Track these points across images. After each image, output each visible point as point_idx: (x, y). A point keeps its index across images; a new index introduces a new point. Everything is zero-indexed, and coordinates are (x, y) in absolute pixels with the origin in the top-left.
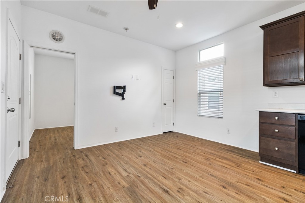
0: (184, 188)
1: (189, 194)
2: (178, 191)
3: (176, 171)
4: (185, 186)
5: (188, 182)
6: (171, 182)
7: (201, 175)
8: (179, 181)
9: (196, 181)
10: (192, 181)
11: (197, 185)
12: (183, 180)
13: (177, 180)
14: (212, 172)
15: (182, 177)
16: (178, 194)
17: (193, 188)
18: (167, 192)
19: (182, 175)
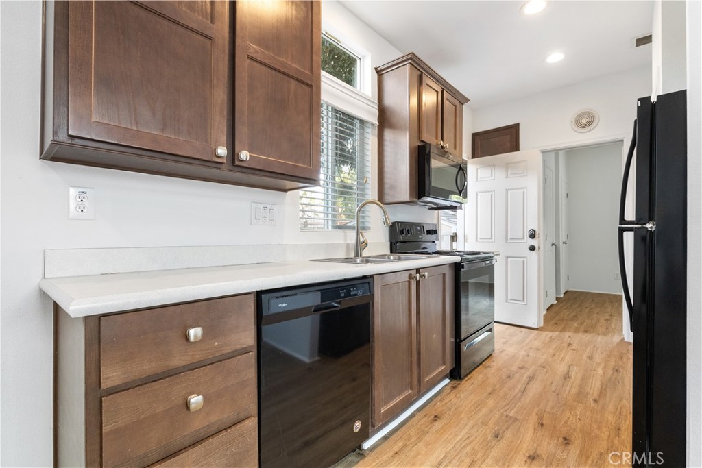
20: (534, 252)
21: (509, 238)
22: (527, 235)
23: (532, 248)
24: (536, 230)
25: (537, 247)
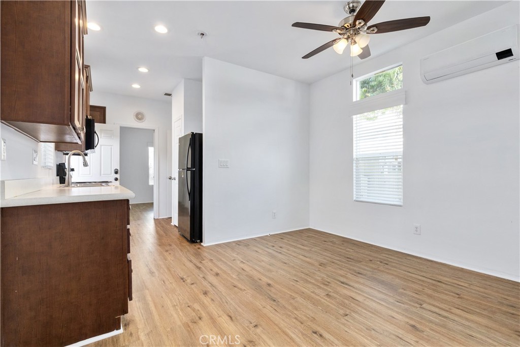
0: (322, 286)
1: (316, 280)
2: (329, 283)
3: (337, 309)
4: (320, 288)
5: (316, 291)
6: (341, 293)
7: (292, 301)
8: (330, 294)
9: (303, 293)
10: (309, 292)
11: (304, 287)
12: (323, 294)
13: (332, 294)
14: (268, 307)
15: (324, 299)
16: (328, 281)
17: (310, 286)
18: (343, 283)
19: (326, 302)
20: (117, 181)
21: (102, 174)
22: (113, 172)
23: (116, 179)
24: (119, 169)
25: (119, 179)
